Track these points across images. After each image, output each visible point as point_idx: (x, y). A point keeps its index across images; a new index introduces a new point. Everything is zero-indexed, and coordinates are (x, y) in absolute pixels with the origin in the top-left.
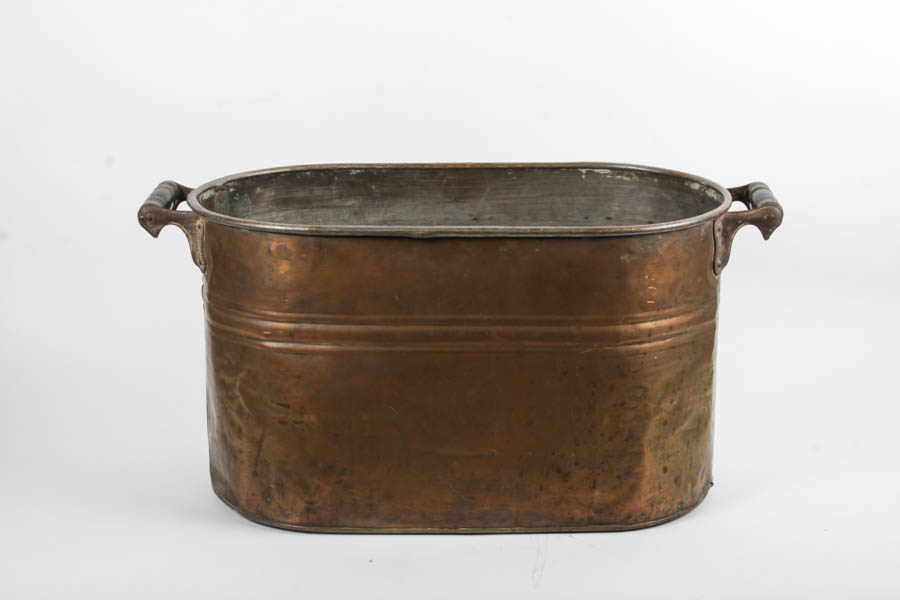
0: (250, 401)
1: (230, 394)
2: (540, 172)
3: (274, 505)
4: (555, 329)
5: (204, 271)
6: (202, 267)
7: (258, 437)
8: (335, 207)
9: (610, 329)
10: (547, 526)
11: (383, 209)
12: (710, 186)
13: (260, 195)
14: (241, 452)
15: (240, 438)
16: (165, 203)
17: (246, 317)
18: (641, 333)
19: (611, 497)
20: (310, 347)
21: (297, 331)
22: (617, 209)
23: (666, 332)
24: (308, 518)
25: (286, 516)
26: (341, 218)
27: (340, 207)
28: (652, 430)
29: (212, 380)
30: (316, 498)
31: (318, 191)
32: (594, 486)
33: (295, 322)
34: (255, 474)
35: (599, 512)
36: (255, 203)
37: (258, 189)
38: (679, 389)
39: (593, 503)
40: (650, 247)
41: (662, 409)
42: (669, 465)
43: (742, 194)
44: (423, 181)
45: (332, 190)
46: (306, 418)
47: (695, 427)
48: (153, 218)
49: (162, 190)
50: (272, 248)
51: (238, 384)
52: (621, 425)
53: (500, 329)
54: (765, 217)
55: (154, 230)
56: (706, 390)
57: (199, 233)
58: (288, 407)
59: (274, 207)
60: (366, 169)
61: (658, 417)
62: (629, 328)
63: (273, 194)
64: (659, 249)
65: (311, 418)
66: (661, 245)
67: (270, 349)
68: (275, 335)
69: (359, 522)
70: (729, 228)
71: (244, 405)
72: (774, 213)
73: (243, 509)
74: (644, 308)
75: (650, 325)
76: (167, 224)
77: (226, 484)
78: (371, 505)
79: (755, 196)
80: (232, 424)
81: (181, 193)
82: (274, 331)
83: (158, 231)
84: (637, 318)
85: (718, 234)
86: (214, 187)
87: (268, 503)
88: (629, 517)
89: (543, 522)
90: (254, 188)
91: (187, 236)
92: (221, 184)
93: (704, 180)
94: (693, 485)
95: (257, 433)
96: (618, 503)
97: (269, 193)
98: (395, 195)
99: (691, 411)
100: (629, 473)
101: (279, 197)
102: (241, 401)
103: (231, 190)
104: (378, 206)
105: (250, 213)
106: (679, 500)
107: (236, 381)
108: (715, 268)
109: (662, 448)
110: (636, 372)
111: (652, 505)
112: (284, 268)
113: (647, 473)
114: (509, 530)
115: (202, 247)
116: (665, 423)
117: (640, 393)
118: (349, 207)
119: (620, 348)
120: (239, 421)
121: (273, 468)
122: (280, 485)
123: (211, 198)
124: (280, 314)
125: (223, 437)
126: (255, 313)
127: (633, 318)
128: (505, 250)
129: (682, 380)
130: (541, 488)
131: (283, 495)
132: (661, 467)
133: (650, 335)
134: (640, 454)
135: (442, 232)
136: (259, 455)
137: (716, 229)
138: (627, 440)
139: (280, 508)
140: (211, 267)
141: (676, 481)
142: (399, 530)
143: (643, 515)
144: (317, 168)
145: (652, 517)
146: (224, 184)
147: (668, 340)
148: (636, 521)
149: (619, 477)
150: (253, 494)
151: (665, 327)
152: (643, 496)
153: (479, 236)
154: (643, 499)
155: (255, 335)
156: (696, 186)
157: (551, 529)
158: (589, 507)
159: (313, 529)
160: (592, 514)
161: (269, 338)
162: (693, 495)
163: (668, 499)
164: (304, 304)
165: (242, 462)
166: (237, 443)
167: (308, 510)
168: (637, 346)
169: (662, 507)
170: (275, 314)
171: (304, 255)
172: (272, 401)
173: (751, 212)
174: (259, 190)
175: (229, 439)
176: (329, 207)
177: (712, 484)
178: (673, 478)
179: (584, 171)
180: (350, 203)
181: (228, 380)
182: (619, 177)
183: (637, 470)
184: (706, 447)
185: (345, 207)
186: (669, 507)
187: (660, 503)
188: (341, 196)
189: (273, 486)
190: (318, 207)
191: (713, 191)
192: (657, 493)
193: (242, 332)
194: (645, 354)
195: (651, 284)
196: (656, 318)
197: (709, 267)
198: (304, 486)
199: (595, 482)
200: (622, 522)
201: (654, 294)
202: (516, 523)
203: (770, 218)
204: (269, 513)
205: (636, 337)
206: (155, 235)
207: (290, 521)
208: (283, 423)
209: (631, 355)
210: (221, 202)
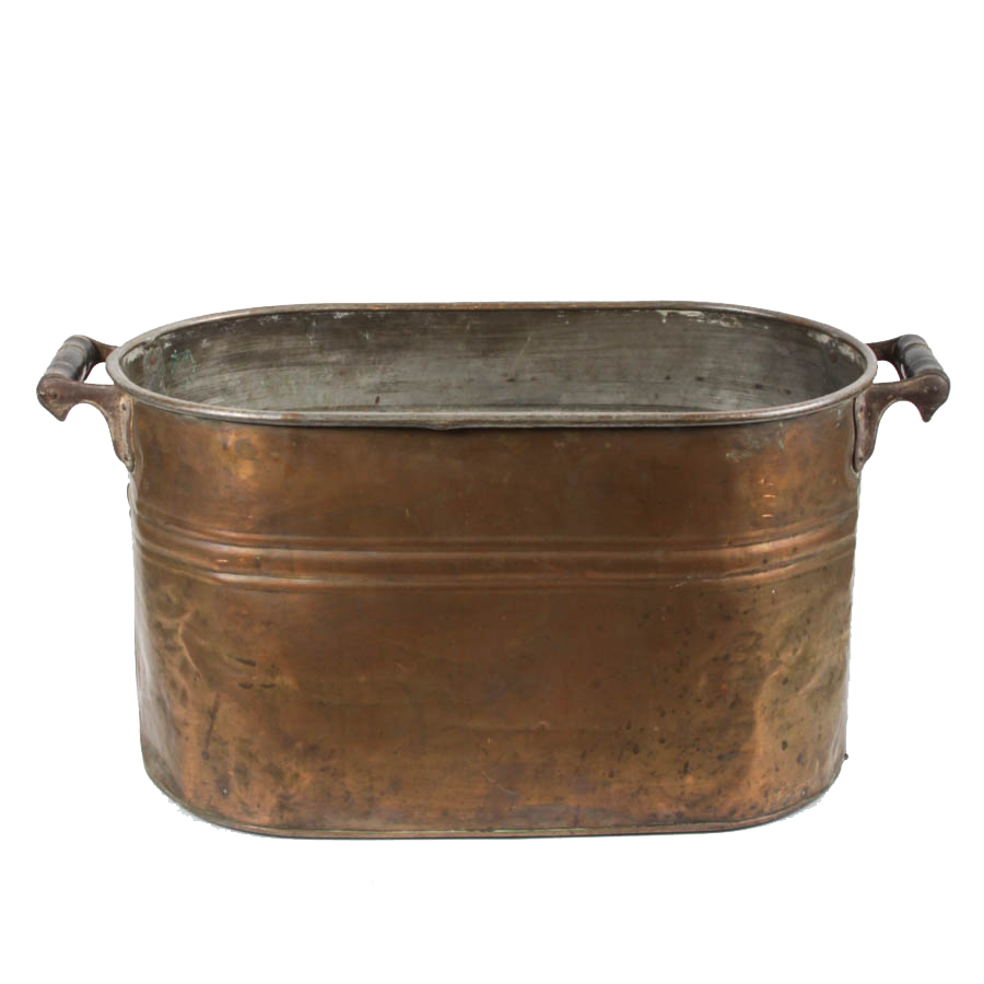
0: (200, 655)
1: (170, 642)
2: (603, 313)
3: (233, 798)
4: (632, 555)
5: (131, 469)
6: (129, 463)
7: (211, 704)
8: (313, 364)
9: (711, 554)
10: (617, 826)
11: (381, 366)
12: (844, 340)
13: (206, 350)
14: (186, 724)
15: (184, 705)
16: (74, 370)
17: (191, 538)
18: (751, 559)
19: (709, 785)
20: (284, 581)
21: (265, 560)
22: (711, 366)
23: (788, 555)
24: (282, 817)
25: (250, 814)
26: (321, 378)
27: (320, 364)
28: (767, 692)
29: (144, 622)
30: (292, 791)
31: (289, 342)
32: (685, 770)
33: (263, 547)
34: (206, 755)
35: (692, 805)
36: (200, 361)
37: (205, 341)
38: (805, 633)
39: (683, 793)
40: (767, 439)
41: (781, 662)
42: (790, 737)
43: (891, 351)
44: (435, 327)
45: (307, 340)
46: (278, 680)
47: (826, 683)
48: (59, 394)
49: (68, 350)
50: (230, 443)
51: (180, 630)
52: (724, 686)
53: (555, 555)
54: (925, 391)
55: (60, 411)
56: (841, 632)
57: (125, 415)
58: (253, 664)
59: (227, 367)
60: (356, 311)
61: (776, 673)
62: (737, 552)
63: (225, 348)
64: (780, 442)
65: (286, 681)
66: (782, 436)
67: (227, 584)
68: (233, 564)
69: (354, 823)
70: (874, 406)
71: (190, 660)
72: (938, 384)
73: (189, 803)
74: (757, 525)
75: (765, 547)
76: (77, 402)
77: (164, 763)
78: (371, 800)
79: (909, 355)
80: (173, 684)
81: (97, 353)
82: (233, 559)
83: (66, 413)
84: (747, 538)
85: (860, 416)
86: (143, 344)
87: (225, 796)
88: (733, 812)
89: (613, 821)
90: (198, 341)
91: (107, 419)
92: (154, 338)
93: (836, 331)
94: (823, 763)
95: (210, 698)
96: (719, 792)
97: (220, 347)
98: (397, 348)
99: (820, 662)
100: (734, 751)
101: (233, 353)
102: (186, 653)
103: (167, 345)
104: (374, 363)
105: (192, 377)
106: (804, 784)
107: (178, 625)
108: (856, 463)
109: (781, 715)
110: (745, 613)
111: (766, 795)
112: (245, 471)
113: (760, 751)
114: (565, 832)
115: (128, 436)
116: (786, 681)
117: (751, 642)
118: (333, 364)
119: (724, 580)
120: (182, 682)
121: (232, 748)
122: (242, 772)
123: (139, 360)
124: (240, 535)
125: (160, 701)
126: (205, 533)
127: (743, 539)
128: (563, 445)
129: (808, 621)
130: (611, 775)
131: (246, 784)
132: (779, 742)
133: (765, 559)
134: (749, 726)
135: (471, 421)
136: (210, 730)
137: (857, 408)
138: (732, 705)
139: (243, 803)
140: (141, 465)
141: (799, 760)
142: (412, 833)
143: (753, 808)
144: (287, 310)
145: (767, 810)
146: (157, 338)
147: (791, 567)
148: (743, 817)
149: (720, 758)
150: (205, 783)
151: (786, 549)
152: (752, 782)
153: (525, 426)
154: (755, 787)
155: (204, 563)
156: (825, 339)
157: (624, 830)
158: (679, 799)
159: (290, 833)
160: (683, 809)
161: (225, 568)
162: (822, 777)
163: (788, 784)
164: (276, 521)
165: (187, 739)
166: (180, 712)
167: (283, 806)
168: (747, 577)
169: (779, 795)
170: (233, 535)
171: (275, 454)
172: (230, 656)
173: (905, 384)
174: (205, 343)
175: (168, 705)
176: (303, 364)
177: (846, 756)
178: (796, 755)
179: (665, 313)
180: (333, 358)
181: (167, 623)
182: (714, 322)
183: (745, 747)
184: (840, 708)
185: (326, 363)
186: (788, 795)
187: (777, 791)
188: (321, 349)
189: (232, 773)
190: (289, 365)
191: (849, 348)
192: (772, 778)
193: (186, 557)
194: (758, 587)
195: (769, 490)
196: (774, 538)
197: (847, 461)
198: (276, 774)
199: (686, 765)
200: (724, 819)
201: (773, 505)
202: (576, 823)
203: (931, 392)
204: (226, 810)
205: (747, 565)
206: (62, 417)
207: (256, 821)
208: (246, 686)
209: (739, 590)
210: (152, 363)
